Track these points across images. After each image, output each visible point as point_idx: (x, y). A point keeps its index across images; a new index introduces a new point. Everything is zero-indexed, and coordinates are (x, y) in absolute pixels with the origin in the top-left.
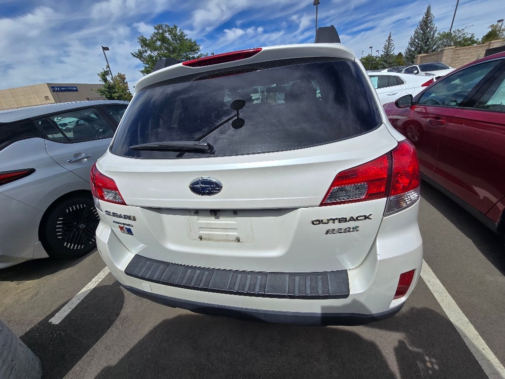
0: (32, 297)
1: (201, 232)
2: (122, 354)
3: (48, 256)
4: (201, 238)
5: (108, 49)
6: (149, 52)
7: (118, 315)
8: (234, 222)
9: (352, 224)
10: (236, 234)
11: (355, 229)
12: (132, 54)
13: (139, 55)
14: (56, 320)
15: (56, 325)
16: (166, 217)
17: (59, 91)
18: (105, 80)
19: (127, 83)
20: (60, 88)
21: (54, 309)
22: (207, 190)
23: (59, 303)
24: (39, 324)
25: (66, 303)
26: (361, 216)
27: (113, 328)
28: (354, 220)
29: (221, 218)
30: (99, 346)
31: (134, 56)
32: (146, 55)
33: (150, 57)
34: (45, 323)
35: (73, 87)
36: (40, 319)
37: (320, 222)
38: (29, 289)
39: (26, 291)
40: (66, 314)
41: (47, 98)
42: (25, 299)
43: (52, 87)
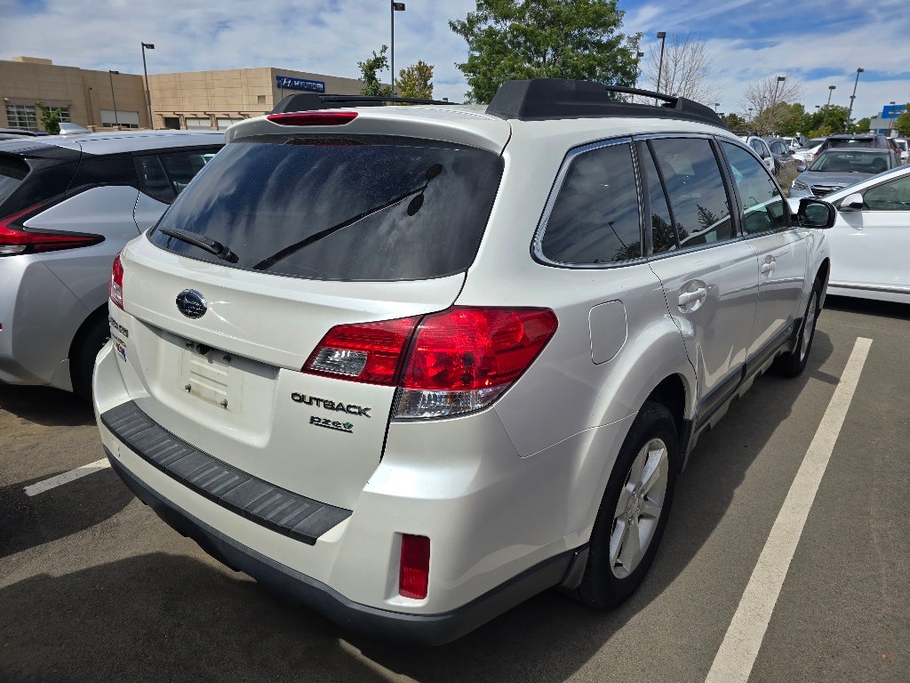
0: (26, 448)
1: (191, 379)
2: (74, 569)
3: (71, 390)
4: (189, 388)
5: (402, 7)
6: (491, 22)
7: (106, 517)
8: (225, 374)
9: (341, 417)
10: (225, 394)
11: (348, 428)
12: (451, 24)
13: (466, 29)
14: (31, 491)
15: (29, 497)
16: (164, 344)
17: (288, 88)
18: (370, 77)
19: (431, 86)
20: (293, 80)
21: (42, 474)
22: (191, 309)
23: (50, 470)
24: (11, 486)
25: (59, 473)
26: (354, 407)
27: (87, 533)
28: (343, 409)
29: (215, 364)
30: (55, 547)
31: (455, 28)
32: (484, 27)
33: (491, 32)
34: (19, 489)
35: (317, 82)
36: (17, 481)
37: (302, 399)
38: (30, 435)
39: (25, 437)
40: (49, 488)
41: (261, 98)
42: (18, 446)
43: (279, 78)
